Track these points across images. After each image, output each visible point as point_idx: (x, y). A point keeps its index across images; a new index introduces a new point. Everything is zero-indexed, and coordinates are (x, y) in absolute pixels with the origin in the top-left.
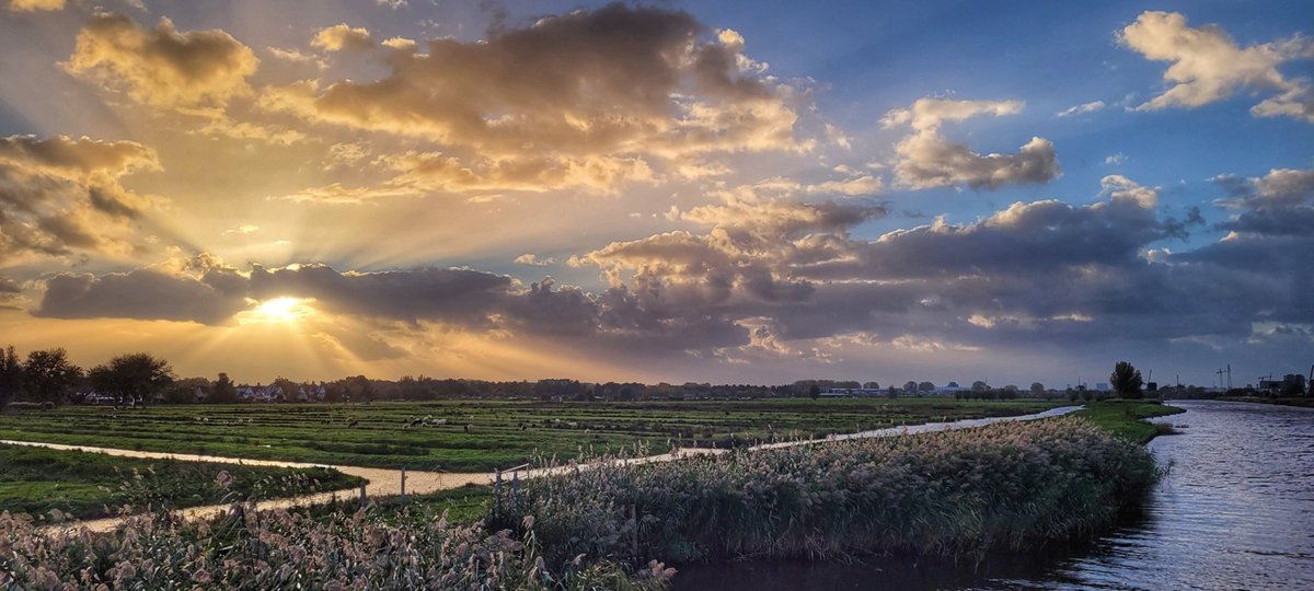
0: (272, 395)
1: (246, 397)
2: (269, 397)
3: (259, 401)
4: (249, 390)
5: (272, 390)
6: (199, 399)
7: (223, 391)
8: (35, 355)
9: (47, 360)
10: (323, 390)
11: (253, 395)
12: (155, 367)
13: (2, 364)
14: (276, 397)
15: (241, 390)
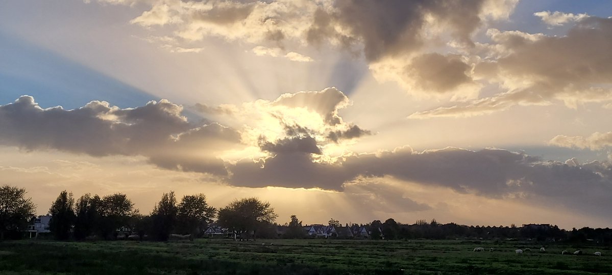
0: (328, 233)
1: (311, 234)
2: (326, 235)
3: (319, 238)
4: (313, 229)
5: (328, 229)
6: (279, 235)
7: (295, 229)
8: (186, 199)
9: (195, 203)
10: (364, 230)
11: (315, 233)
12: (262, 208)
13: (167, 205)
14: (331, 234)
15: (308, 229)
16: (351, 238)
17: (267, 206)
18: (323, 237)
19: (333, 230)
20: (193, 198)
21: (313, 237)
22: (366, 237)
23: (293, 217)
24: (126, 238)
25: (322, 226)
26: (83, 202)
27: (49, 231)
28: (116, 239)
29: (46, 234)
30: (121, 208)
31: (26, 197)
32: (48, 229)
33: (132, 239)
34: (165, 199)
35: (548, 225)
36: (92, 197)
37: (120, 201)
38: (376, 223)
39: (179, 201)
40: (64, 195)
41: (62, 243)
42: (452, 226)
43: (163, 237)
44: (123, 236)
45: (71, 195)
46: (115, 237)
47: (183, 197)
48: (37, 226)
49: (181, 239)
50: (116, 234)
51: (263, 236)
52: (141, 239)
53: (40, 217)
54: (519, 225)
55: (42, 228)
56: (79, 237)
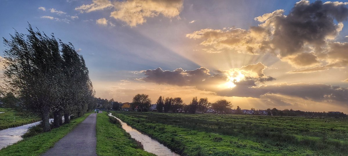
3: (248, 114)
4: (245, 111)
5: (251, 111)
6: (233, 113)
7: (239, 111)
8: (201, 99)
9: (203, 101)
10: (265, 112)
11: (246, 112)
12: (228, 103)
13: (194, 101)
14: (252, 113)
15: (243, 111)
16: (260, 115)
17: (230, 102)
18: (249, 114)
19: (253, 112)
20: (203, 99)
21: (245, 114)
22: (265, 115)
23: (238, 107)
24: (181, 113)
25: (248, 110)
26: (167, 100)
27: (156, 109)
28: (178, 113)
29: (155, 110)
30: (179, 102)
31: (149, 98)
32: (156, 108)
33: (183, 113)
34: (194, 99)
35: (339, 112)
36: (170, 98)
37: (179, 100)
38: (269, 110)
39: (198, 100)
40: (161, 97)
41: (161, 114)
42: (299, 111)
43: (193, 112)
44: (180, 112)
45: (163, 97)
46: (177, 112)
47: (200, 99)
48: (152, 107)
49: (200, 113)
50: (178, 111)
51: (227, 113)
52: (186, 113)
53: (152, 104)
54: (327, 112)
55: (153, 108)
56: (166, 111)
